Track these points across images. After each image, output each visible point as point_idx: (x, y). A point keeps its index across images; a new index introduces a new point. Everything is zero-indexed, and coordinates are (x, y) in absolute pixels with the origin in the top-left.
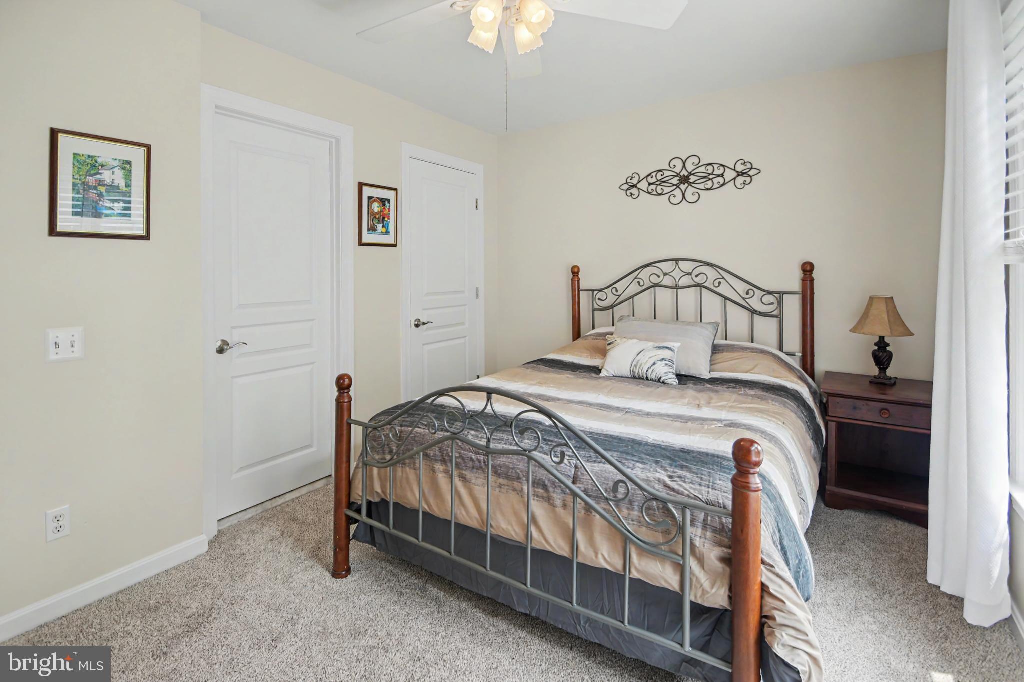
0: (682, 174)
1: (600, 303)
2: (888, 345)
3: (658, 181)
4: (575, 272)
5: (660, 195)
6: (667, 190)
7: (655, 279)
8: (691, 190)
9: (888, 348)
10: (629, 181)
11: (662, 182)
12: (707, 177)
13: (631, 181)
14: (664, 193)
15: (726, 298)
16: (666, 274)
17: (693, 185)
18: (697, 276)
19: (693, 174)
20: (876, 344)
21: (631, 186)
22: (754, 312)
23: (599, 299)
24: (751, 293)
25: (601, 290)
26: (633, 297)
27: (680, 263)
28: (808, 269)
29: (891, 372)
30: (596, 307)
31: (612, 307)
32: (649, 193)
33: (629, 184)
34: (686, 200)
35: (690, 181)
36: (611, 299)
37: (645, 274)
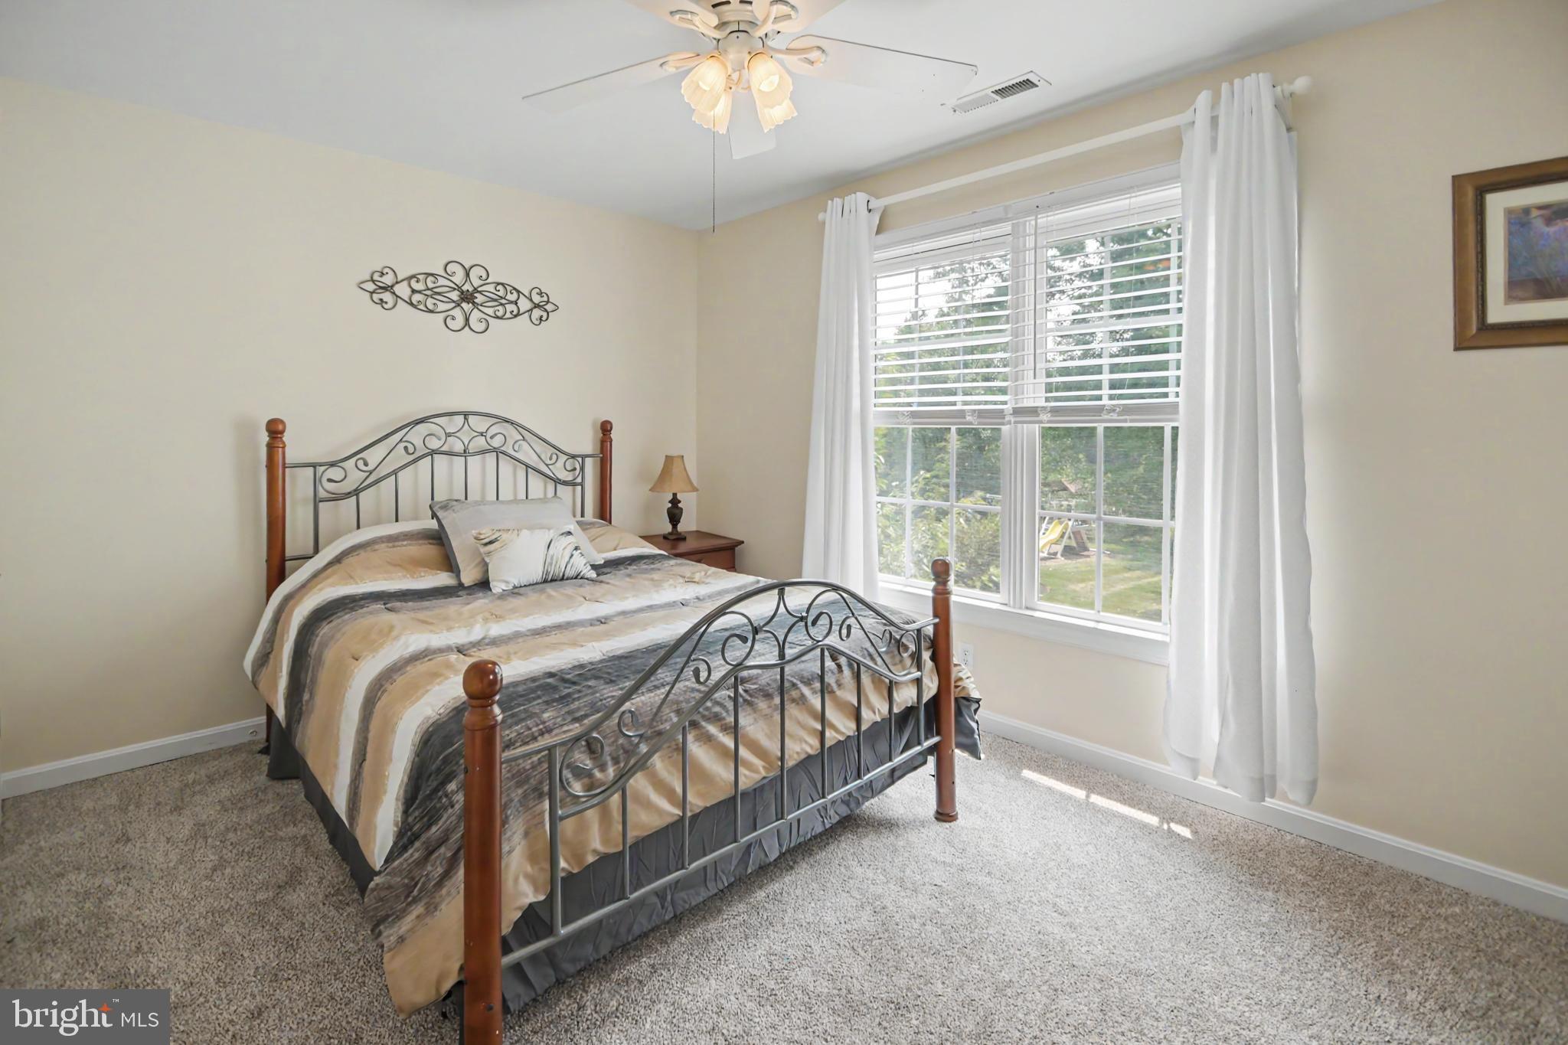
0: (465, 288)
1: (330, 486)
2: (680, 502)
3: (428, 289)
4: (275, 430)
5: (431, 311)
6: (442, 307)
7: (434, 444)
8: (476, 315)
9: (680, 505)
10: (376, 277)
11: (435, 294)
12: (499, 301)
13: (380, 279)
14: (438, 310)
15: (527, 466)
16: (448, 435)
17: (480, 307)
18: (492, 438)
19: (480, 292)
20: (670, 502)
21: (381, 288)
22: (557, 481)
23: (330, 480)
24: (554, 457)
25: (333, 464)
26: (395, 473)
27: (471, 418)
28: (606, 428)
29: (681, 528)
30: (322, 494)
31: (356, 492)
32: (411, 304)
33: (377, 283)
34: (470, 328)
35: (476, 300)
36: (355, 478)
37: (416, 436)
